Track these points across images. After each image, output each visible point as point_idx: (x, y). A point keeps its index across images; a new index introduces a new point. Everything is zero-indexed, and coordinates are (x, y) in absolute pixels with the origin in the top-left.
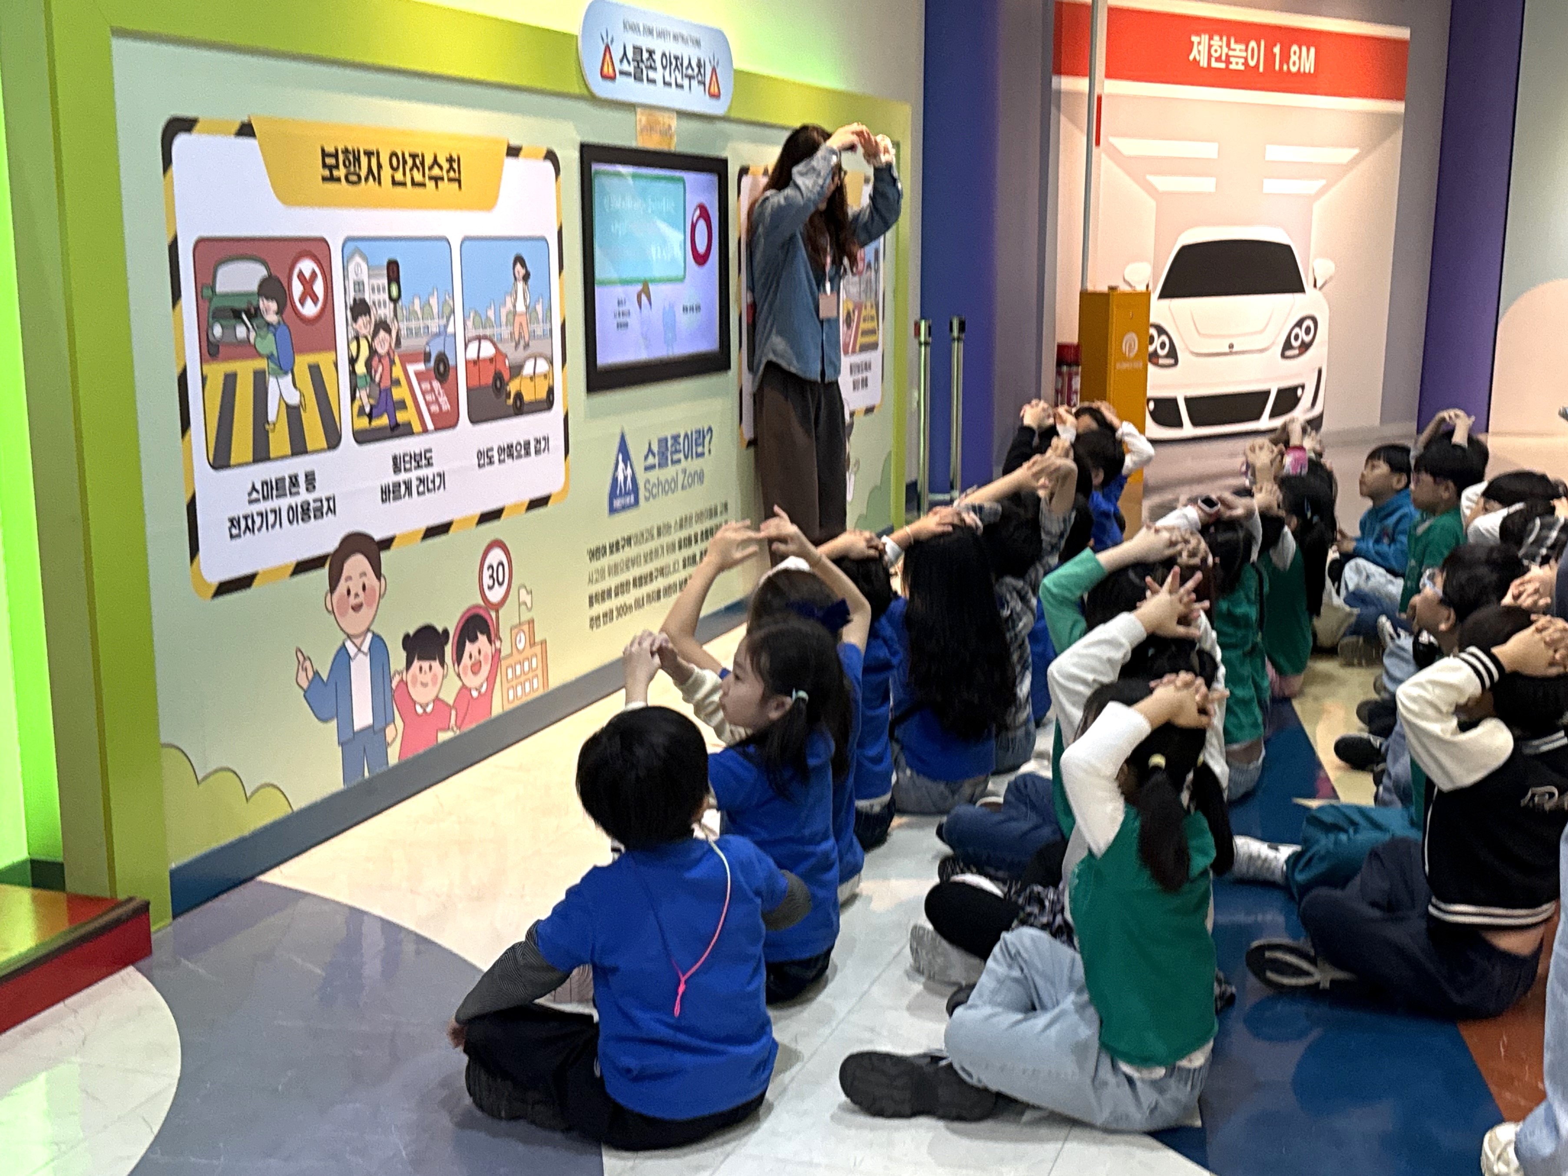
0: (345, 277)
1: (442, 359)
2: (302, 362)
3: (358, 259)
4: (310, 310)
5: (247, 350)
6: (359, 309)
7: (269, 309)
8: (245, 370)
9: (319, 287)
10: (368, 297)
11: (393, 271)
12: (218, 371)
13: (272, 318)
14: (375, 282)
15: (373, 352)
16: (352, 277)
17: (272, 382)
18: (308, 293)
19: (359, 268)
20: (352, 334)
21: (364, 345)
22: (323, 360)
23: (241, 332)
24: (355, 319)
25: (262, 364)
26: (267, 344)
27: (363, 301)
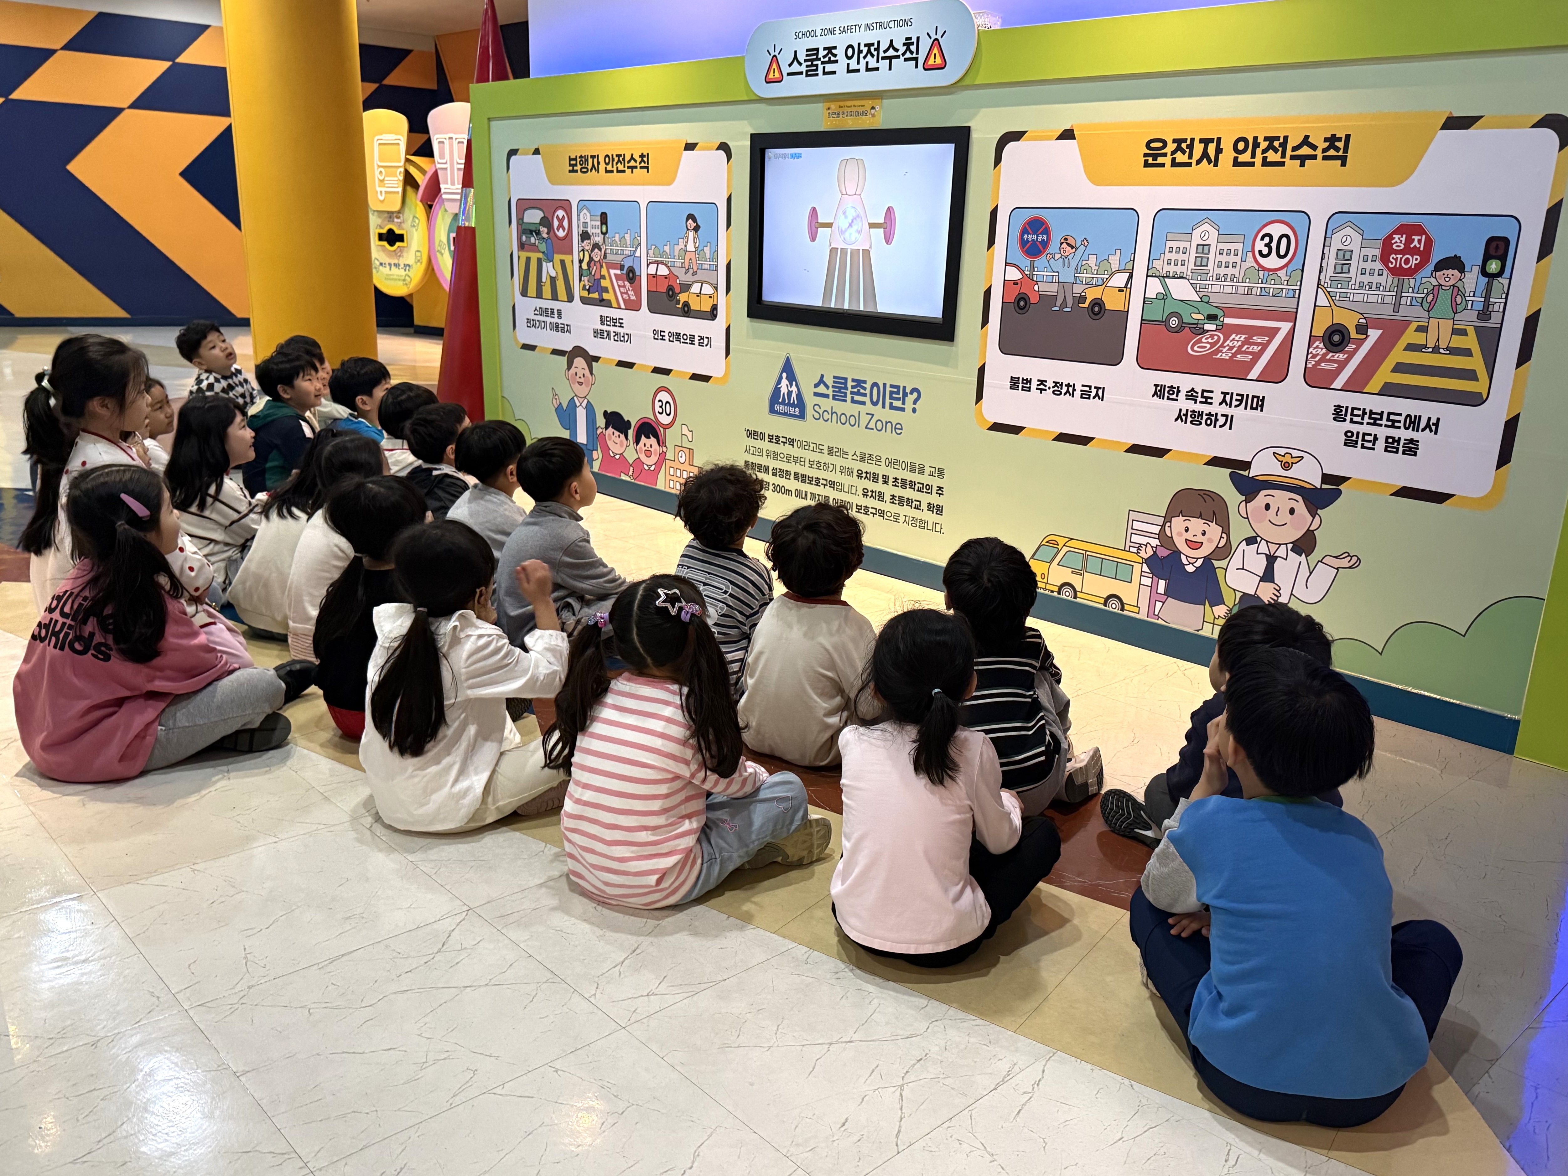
0: (578, 220)
1: (631, 270)
2: (557, 257)
3: (585, 211)
4: (561, 234)
5: (534, 248)
6: (585, 236)
7: (544, 230)
8: (534, 256)
9: (566, 223)
10: (589, 230)
11: (604, 219)
12: (525, 255)
13: (545, 235)
14: (594, 223)
15: (591, 259)
16: (582, 220)
17: (544, 264)
18: (561, 226)
19: (586, 216)
20: (581, 249)
21: (586, 253)
22: (567, 258)
23: (533, 240)
24: (583, 241)
25: (540, 255)
26: (543, 247)
27: (587, 232)
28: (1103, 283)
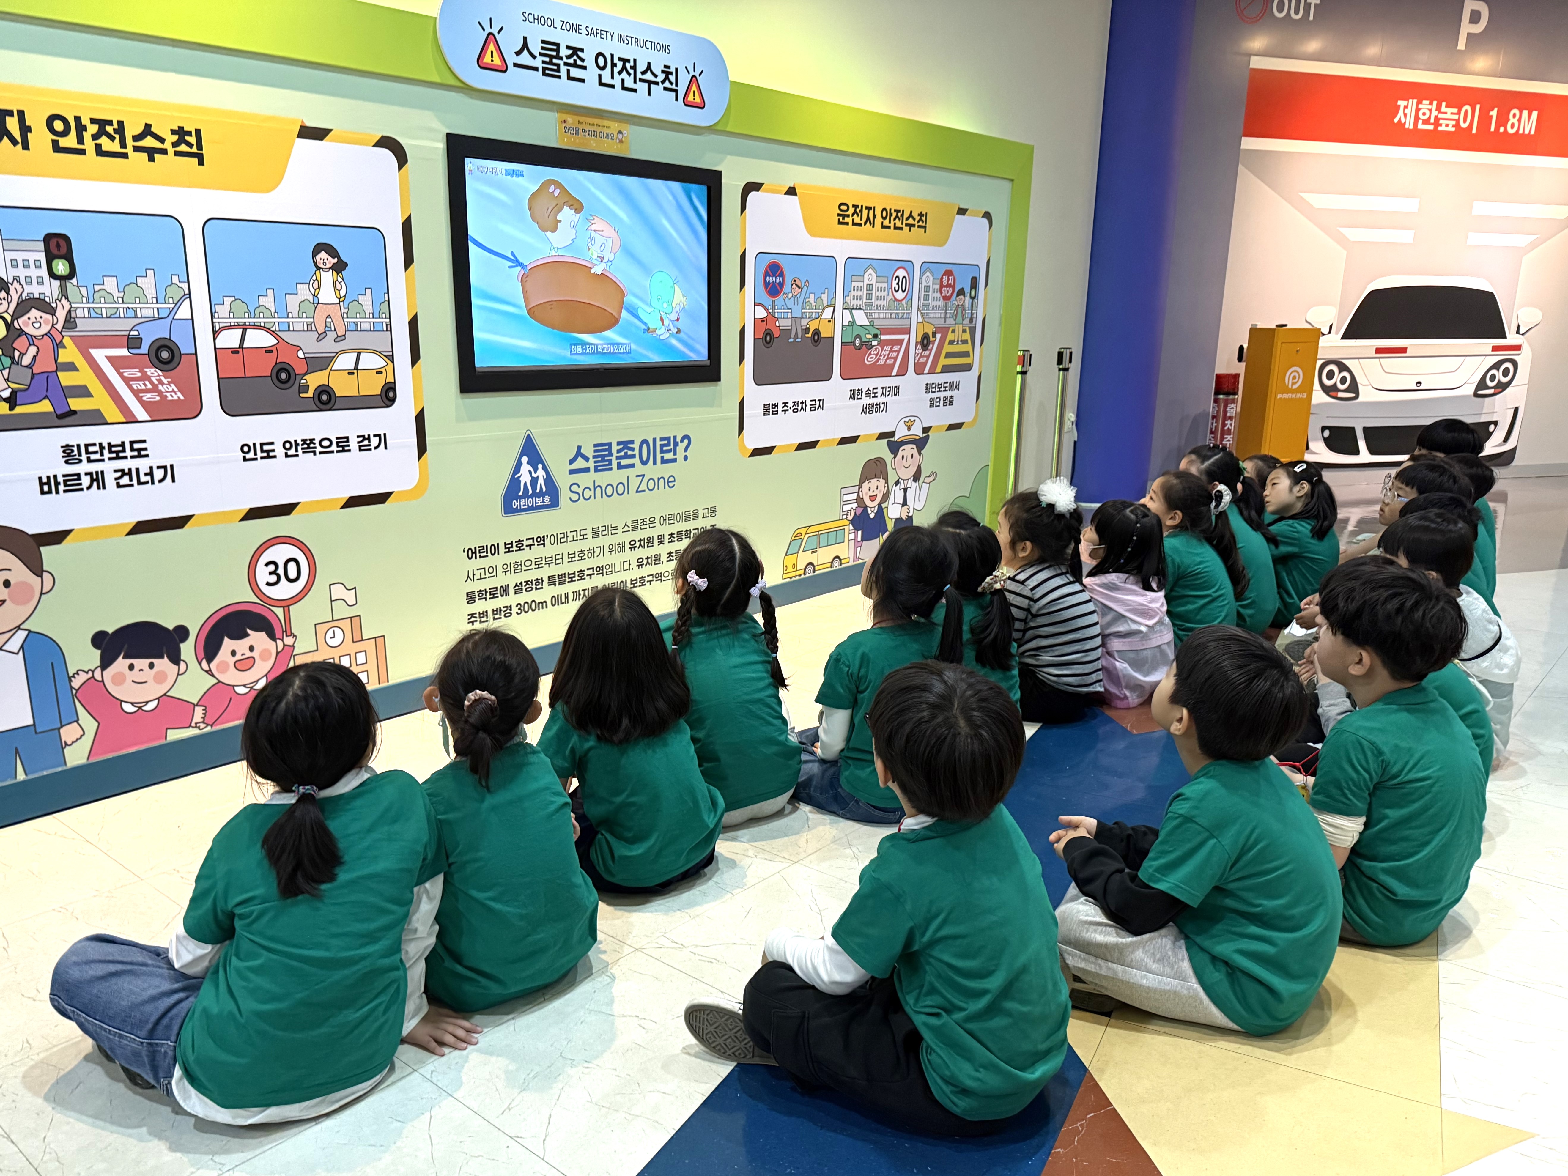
15: (15, 331)
28: (819, 317)
